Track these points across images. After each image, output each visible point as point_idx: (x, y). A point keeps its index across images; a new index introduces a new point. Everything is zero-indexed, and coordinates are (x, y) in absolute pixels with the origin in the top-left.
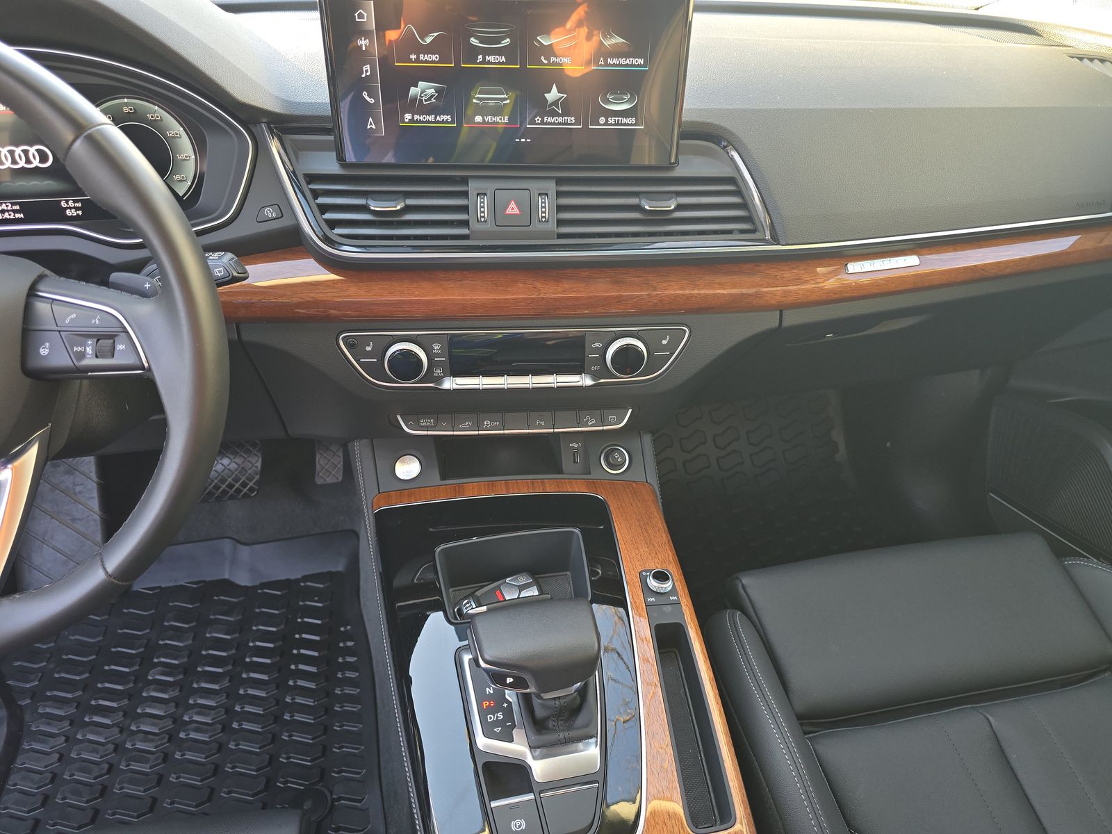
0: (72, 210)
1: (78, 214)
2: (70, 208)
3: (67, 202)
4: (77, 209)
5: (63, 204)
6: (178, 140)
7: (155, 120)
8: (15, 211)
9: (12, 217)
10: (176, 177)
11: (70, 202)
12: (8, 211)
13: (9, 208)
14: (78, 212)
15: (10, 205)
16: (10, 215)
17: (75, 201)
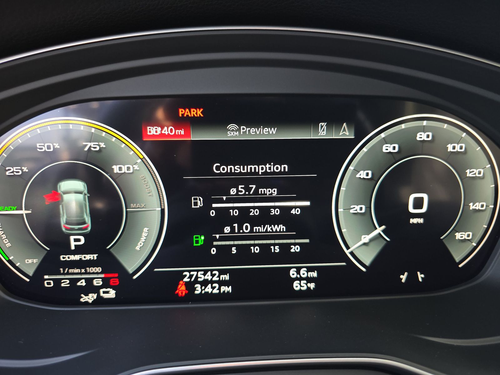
0: (302, 282)
1: (309, 288)
2: (301, 279)
3: (298, 270)
4: (309, 280)
5: (293, 273)
6: (479, 181)
7: (458, 153)
8: (222, 283)
9: (216, 291)
10: (458, 236)
11: (303, 271)
12: (212, 282)
13: (215, 278)
14: (309, 285)
15: (217, 273)
16: (213, 288)
17: (309, 269)
